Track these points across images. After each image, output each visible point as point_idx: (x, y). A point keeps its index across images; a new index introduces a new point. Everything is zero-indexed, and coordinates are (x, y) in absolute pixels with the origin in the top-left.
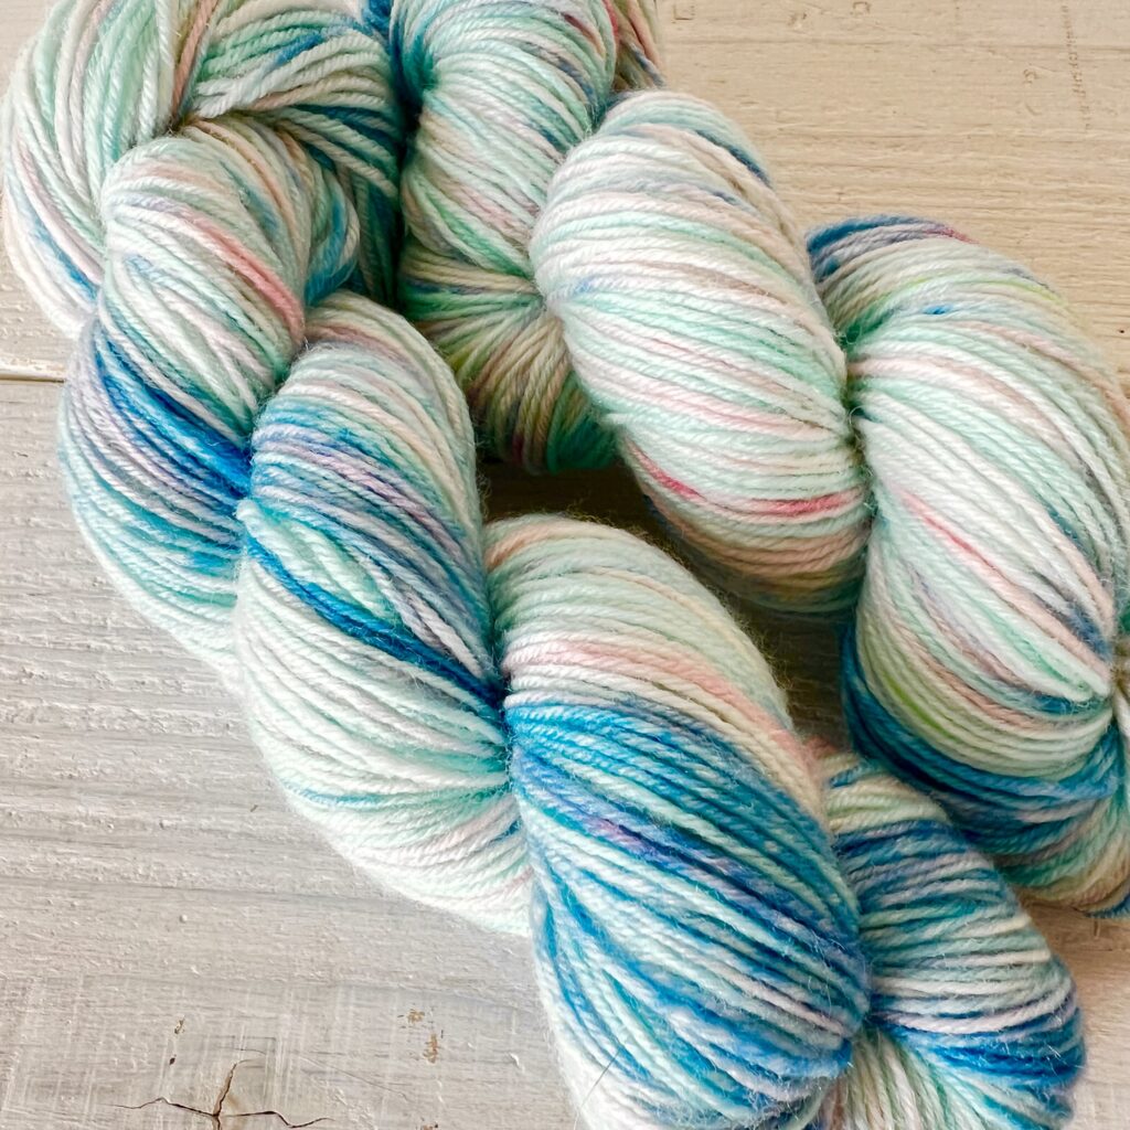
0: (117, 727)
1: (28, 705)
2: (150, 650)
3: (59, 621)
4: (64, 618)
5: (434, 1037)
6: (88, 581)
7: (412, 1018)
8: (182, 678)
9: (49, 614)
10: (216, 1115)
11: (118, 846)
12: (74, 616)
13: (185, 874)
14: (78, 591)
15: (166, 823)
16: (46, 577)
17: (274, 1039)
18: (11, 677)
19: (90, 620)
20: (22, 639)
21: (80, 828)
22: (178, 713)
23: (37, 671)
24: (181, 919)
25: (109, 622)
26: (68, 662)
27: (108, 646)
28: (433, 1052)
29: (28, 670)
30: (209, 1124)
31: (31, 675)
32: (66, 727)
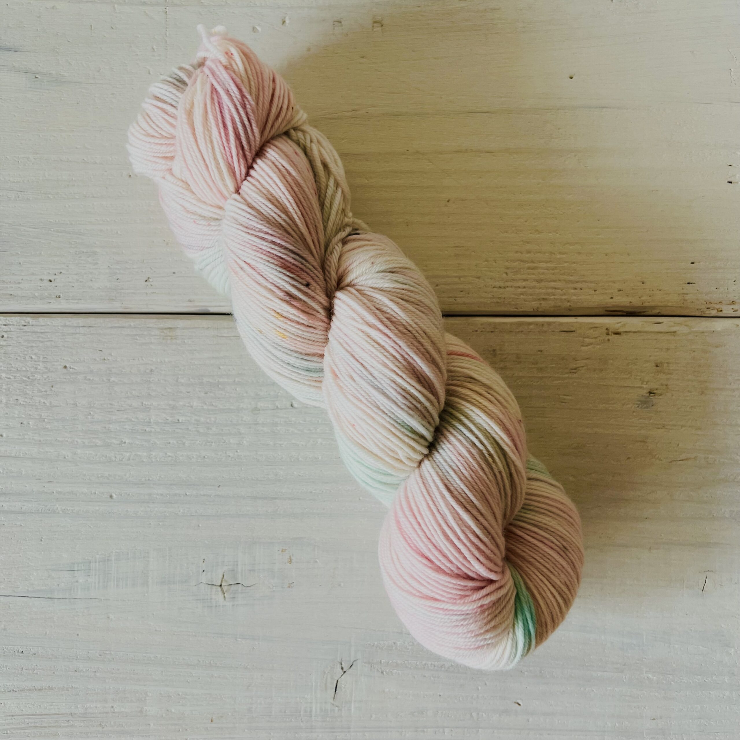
0: (163, 460)
1: (128, 454)
2: (170, 430)
3: (131, 420)
4: (133, 420)
5: (290, 556)
6: (140, 404)
7: (282, 551)
8: (184, 440)
9: (127, 418)
10: (221, 586)
11: (172, 503)
12: (137, 418)
13: (198, 511)
14: (136, 408)
15: (188, 494)
16: (123, 403)
17: (237, 561)
18: (117, 444)
19: (144, 420)
20: (118, 429)
21: (156, 498)
22: (185, 454)
23: (126, 441)
24: (199, 526)
25: (152, 420)
26: (139, 437)
27: (153, 430)
28: (290, 561)
29: (124, 441)
30: (219, 589)
31: (125, 443)
32: (143, 461)
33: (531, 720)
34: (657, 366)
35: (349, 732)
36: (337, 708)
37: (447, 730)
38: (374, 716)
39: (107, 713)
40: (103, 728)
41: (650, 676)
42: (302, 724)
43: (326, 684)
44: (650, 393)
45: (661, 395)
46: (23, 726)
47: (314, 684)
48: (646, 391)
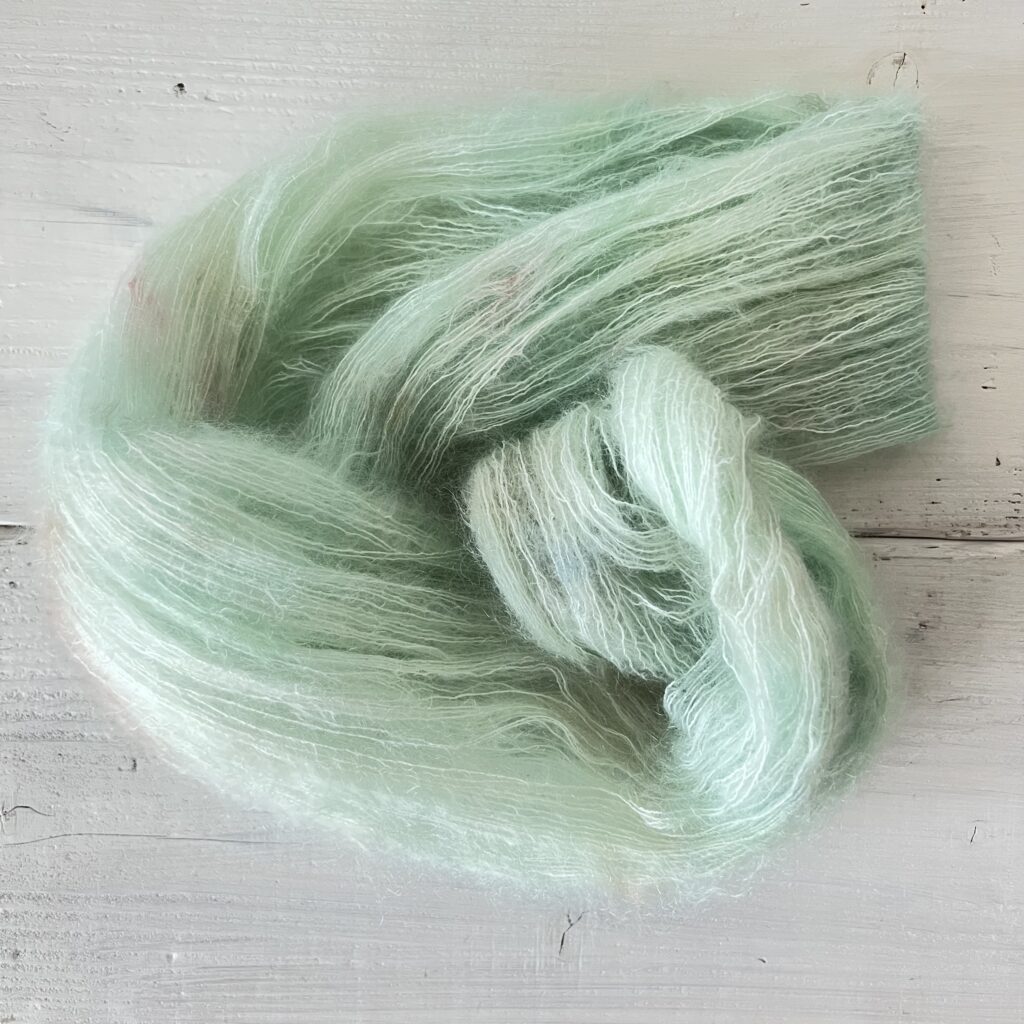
33: (776, 978)
34: (930, 596)
35: (576, 988)
36: (563, 964)
37: (683, 988)
38: (604, 972)
39: (310, 966)
40: (306, 981)
41: (909, 933)
42: (524, 980)
43: (551, 939)
44: (921, 625)
45: (932, 628)
46: (217, 979)
47: (538, 937)
48: (918, 623)
